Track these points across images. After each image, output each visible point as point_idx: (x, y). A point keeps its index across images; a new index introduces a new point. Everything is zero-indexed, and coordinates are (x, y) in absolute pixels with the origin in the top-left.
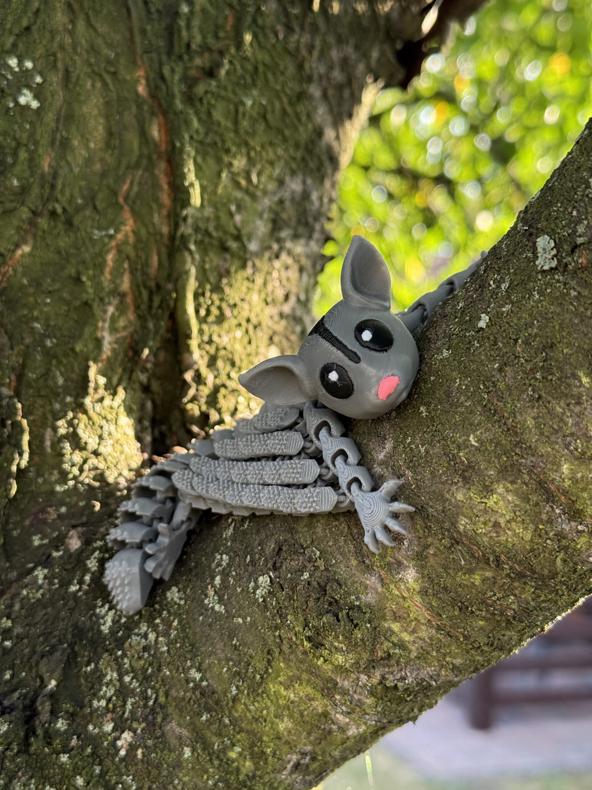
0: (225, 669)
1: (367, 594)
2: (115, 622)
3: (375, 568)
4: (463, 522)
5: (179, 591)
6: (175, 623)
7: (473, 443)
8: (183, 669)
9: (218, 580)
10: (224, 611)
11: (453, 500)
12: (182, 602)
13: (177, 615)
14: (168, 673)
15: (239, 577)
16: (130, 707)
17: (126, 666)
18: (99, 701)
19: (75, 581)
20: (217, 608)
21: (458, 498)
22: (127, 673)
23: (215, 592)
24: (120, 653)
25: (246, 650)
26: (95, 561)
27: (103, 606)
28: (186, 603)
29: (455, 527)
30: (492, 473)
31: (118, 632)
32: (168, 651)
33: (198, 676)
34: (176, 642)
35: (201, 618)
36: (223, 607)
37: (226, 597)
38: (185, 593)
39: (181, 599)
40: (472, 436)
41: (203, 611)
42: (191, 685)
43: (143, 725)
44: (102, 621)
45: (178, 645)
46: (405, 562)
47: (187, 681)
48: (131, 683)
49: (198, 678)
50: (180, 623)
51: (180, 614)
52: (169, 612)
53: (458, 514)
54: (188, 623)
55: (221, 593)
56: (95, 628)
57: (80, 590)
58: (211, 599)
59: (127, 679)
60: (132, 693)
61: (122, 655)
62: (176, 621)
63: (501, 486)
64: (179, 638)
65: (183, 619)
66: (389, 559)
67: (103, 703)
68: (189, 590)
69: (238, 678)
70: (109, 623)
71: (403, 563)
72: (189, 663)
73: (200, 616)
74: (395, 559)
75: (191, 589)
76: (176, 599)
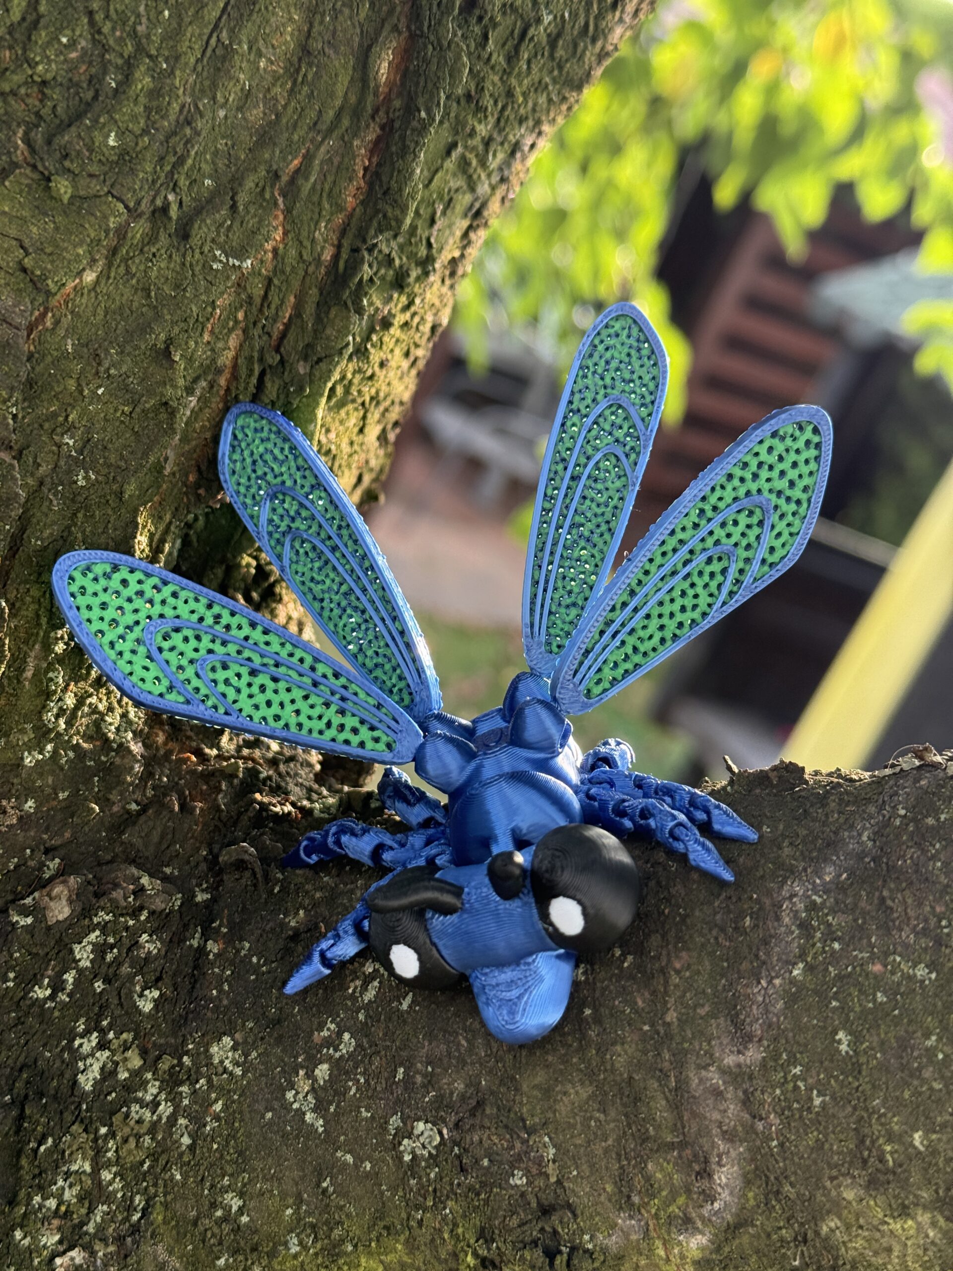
0: (289, 1211)
1: (609, 1235)
2: (108, 1074)
3: (643, 1211)
4: (832, 1225)
5: (234, 1048)
6: (218, 1107)
7: (917, 1143)
8: (212, 1186)
9: (322, 1071)
10: (321, 1130)
11: (834, 1193)
12: (238, 1071)
13: (224, 1092)
14: (178, 1177)
15: (368, 1094)
16: (99, 1219)
17: (109, 1154)
18: (44, 1198)
19: (46, 981)
20: (309, 1117)
21: (845, 1195)
22: (108, 1165)
23: (313, 1090)
24: (103, 1130)
25: (342, 1203)
26: (90, 948)
27: (86, 1033)
28: (243, 1075)
29: (816, 1225)
30: (925, 1195)
31: (109, 1093)
32: (192, 1148)
33: (236, 1204)
34: (213, 1140)
35: (269, 1115)
36: (321, 1122)
37: (332, 1109)
38: (246, 1055)
39: (237, 1064)
40: (920, 1133)
41: (276, 1105)
42: (219, 1213)
43: (111, 1249)
44: (81, 1065)
45: (215, 1146)
46: (699, 1224)
47: (214, 1205)
48: (110, 1183)
49: (235, 1208)
50: (226, 1107)
51: (229, 1091)
52: (210, 1081)
53: (829, 1212)
54: (241, 1113)
55: (322, 1094)
56: (68, 1075)
57: (52, 997)
58: (301, 1096)
59: (106, 1176)
60: (109, 1199)
61: (106, 1135)
62: (220, 1102)
63: (929, 1215)
64: (220, 1135)
65: (233, 1102)
66: (673, 1209)
67: (52, 1203)
68: (254, 1054)
69: (309, 1231)
70: (95, 1072)
71: (694, 1223)
72: (226, 1181)
73: (267, 1110)
74: (685, 1214)
75: (259, 1055)
76: (227, 1063)
